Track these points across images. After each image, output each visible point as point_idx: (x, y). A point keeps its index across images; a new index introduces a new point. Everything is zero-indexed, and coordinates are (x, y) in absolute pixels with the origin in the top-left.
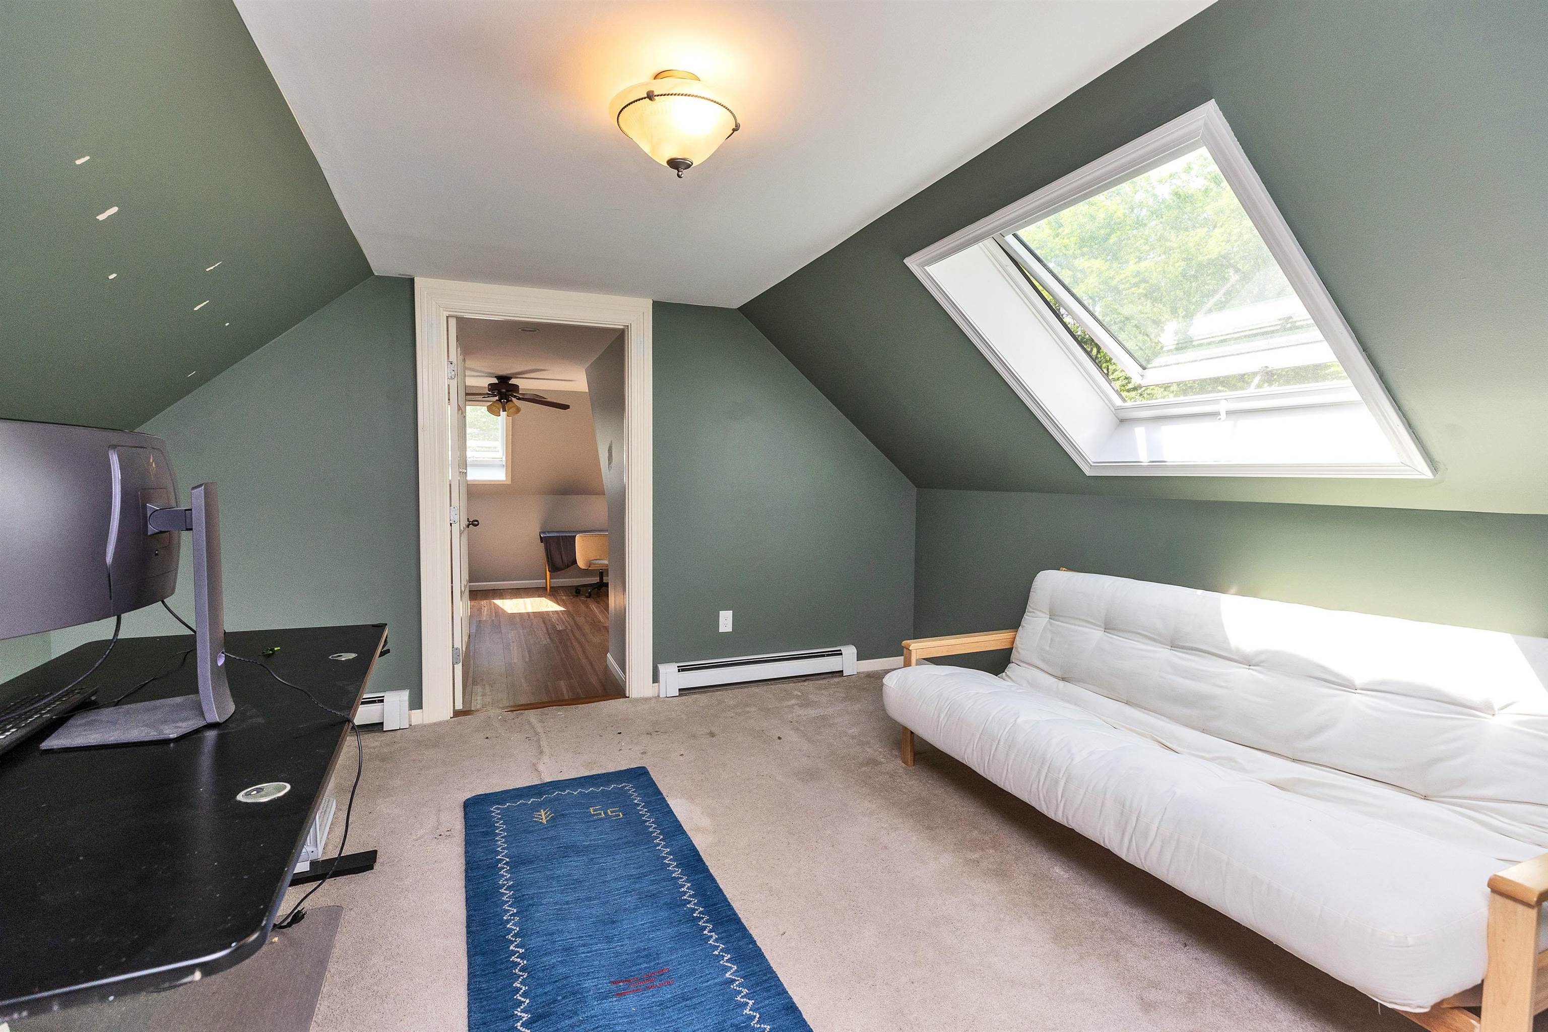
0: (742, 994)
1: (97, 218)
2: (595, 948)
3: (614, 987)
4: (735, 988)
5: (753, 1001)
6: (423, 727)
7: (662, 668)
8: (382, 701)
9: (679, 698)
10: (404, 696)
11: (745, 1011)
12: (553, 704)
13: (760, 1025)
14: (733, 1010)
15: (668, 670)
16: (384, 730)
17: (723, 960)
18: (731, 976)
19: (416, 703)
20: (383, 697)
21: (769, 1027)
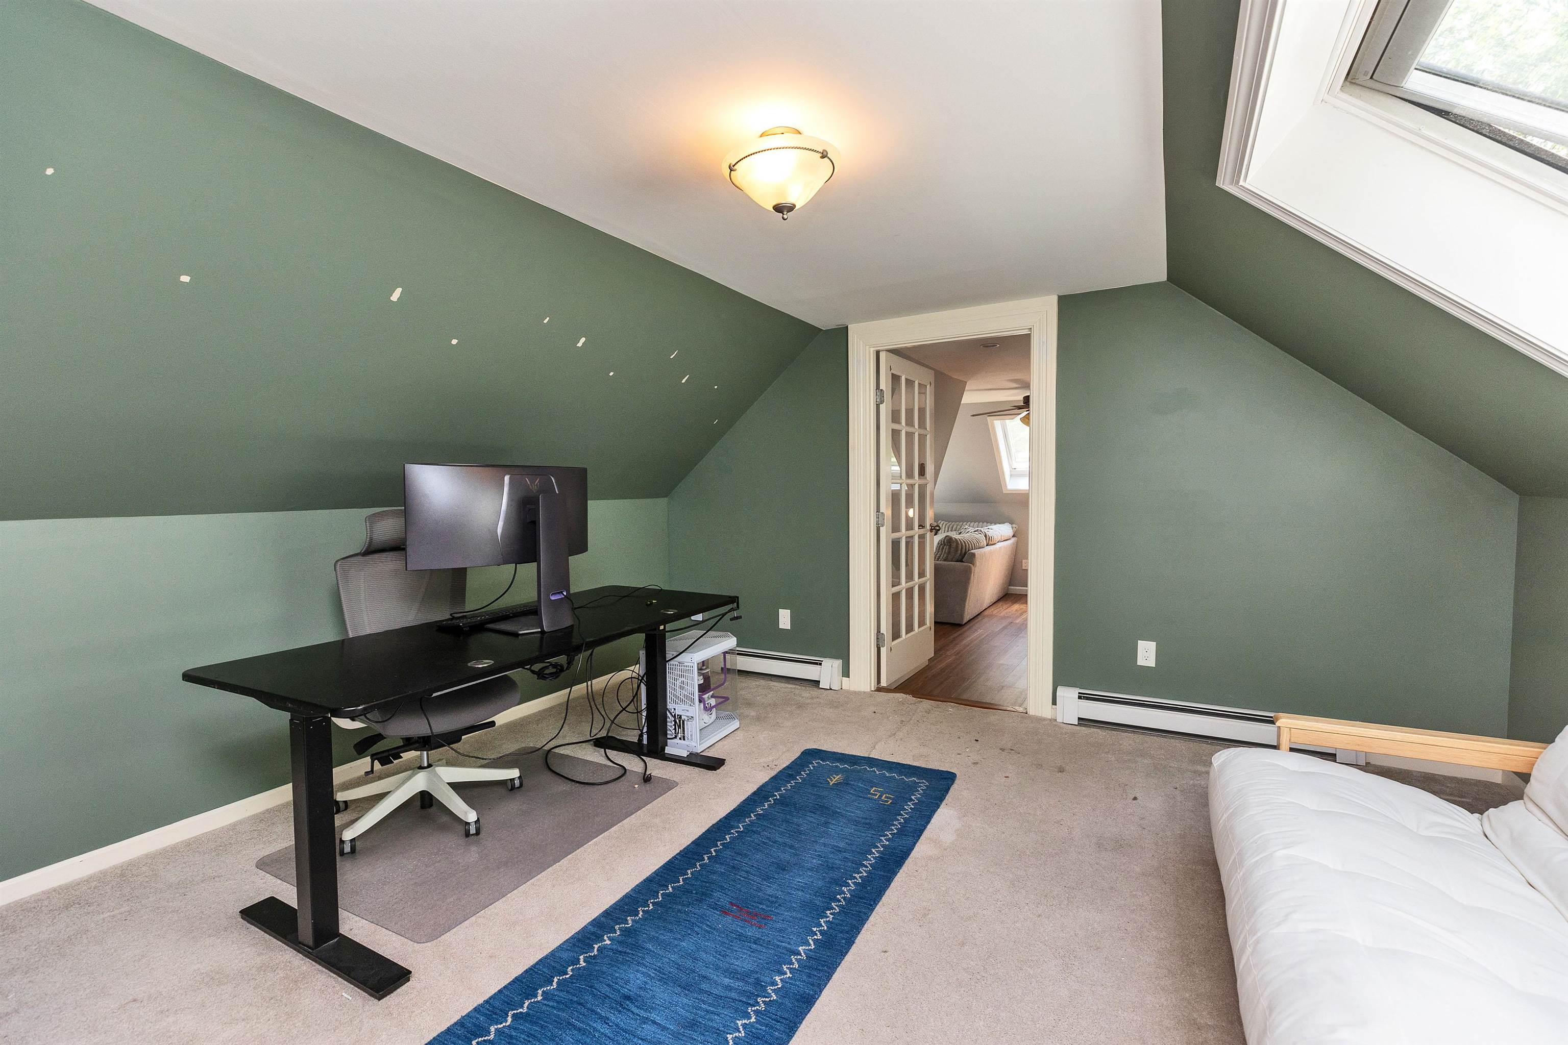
0: (791, 966)
1: (577, 346)
2: (752, 877)
3: (728, 906)
4: (793, 959)
5: (791, 976)
6: (849, 692)
7: (1061, 691)
8: (820, 664)
9: (1078, 728)
10: (837, 664)
11: (777, 977)
12: (952, 701)
13: (773, 992)
14: (772, 970)
15: (1068, 694)
16: (820, 687)
17: (812, 937)
18: (801, 950)
19: (846, 673)
20: (822, 661)
21: (775, 998)
